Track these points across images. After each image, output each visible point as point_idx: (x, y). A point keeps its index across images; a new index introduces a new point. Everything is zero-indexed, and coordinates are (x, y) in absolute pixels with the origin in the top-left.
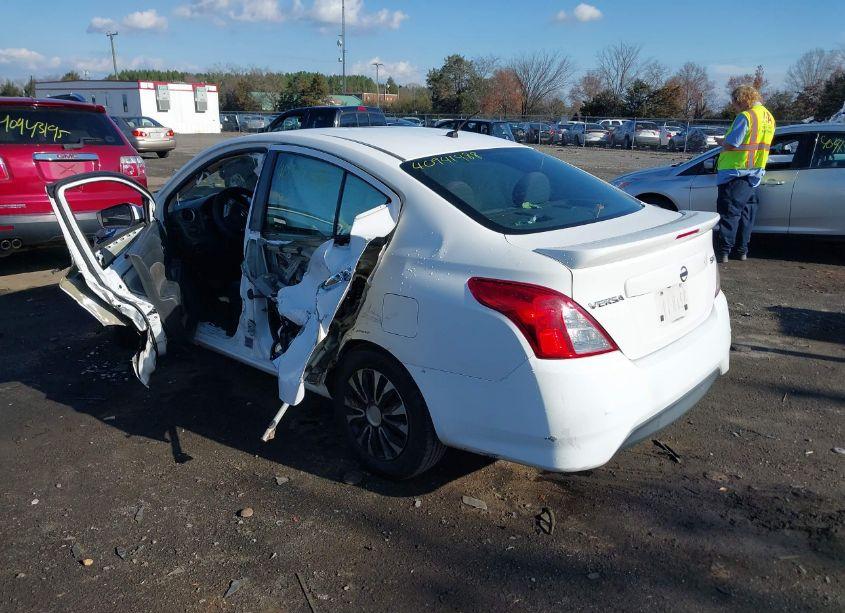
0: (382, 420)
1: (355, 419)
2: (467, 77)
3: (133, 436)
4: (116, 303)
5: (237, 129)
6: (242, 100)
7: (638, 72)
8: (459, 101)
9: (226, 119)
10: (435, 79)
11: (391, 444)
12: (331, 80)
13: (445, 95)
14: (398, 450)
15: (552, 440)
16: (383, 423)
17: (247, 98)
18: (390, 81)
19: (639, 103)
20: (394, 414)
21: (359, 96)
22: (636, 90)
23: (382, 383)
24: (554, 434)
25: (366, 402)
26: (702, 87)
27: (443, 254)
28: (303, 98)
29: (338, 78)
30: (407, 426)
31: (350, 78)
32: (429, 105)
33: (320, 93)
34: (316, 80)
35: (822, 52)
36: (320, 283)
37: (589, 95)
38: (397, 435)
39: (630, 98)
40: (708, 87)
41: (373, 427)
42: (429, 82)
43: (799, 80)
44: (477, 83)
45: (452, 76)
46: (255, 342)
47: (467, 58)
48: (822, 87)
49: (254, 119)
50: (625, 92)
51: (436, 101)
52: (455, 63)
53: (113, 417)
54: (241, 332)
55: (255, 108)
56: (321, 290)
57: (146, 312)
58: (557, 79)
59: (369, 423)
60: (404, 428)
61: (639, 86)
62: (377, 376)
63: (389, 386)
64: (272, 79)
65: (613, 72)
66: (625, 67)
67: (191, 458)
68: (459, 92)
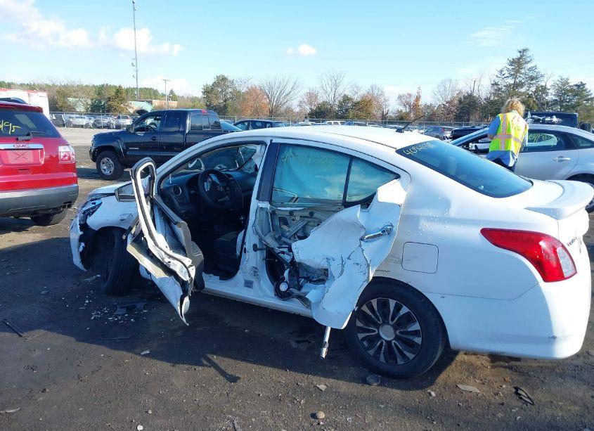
0: (396, 335)
1: (368, 336)
2: (230, 90)
3: (177, 365)
4: (167, 260)
5: (64, 125)
6: (60, 104)
7: (345, 89)
8: (225, 107)
9: (54, 118)
10: (208, 91)
11: (405, 352)
12: (127, 90)
13: (215, 103)
14: (411, 356)
15: (554, 338)
16: (397, 338)
17: (64, 102)
18: (172, 92)
19: (347, 110)
20: (409, 330)
21: (151, 102)
22: (344, 101)
23: (398, 308)
24: (555, 334)
25: (380, 322)
26: (382, 99)
27: (453, 212)
28: (110, 103)
29: (133, 90)
30: (421, 338)
31: (141, 89)
32: (204, 109)
33: (122, 100)
34: (119, 90)
35: (451, 80)
36: (360, 237)
37: (311, 104)
38: (411, 345)
39: (340, 106)
40: (386, 100)
41: (386, 341)
42: (204, 93)
43: (439, 97)
44: (237, 95)
45: (220, 90)
46: (255, 284)
47: (230, 78)
48: (456, 102)
49: (77, 117)
50: (337, 103)
51: (209, 107)
52: (222, 81)
53: (148, 352)
54: (240, 277)
55: (71, 110)
56: (362, 243)
57: (187, 265)
58: (292, 93)
59: (382, 338)
60: (418, 340)
61: (346, 99)
62: (392, 303)
63: (404, 310)
64: (83, 89)
65: (329, 89)
66: (336, 85)
67: (239, 378)
68: (225, 101)
